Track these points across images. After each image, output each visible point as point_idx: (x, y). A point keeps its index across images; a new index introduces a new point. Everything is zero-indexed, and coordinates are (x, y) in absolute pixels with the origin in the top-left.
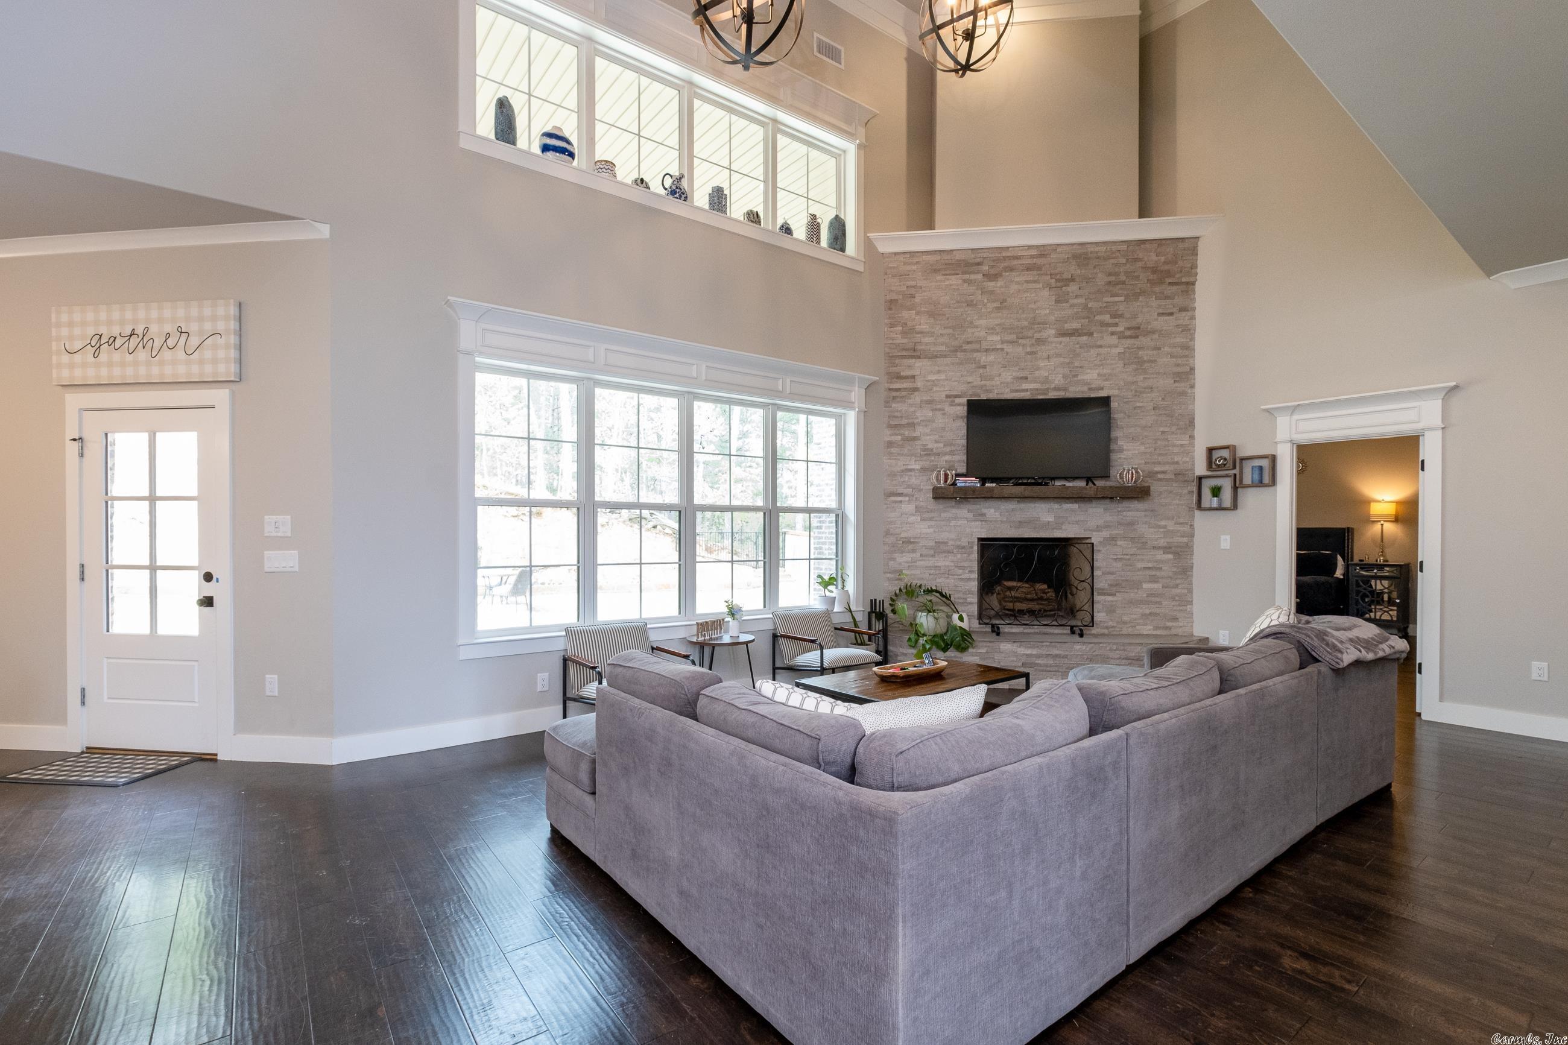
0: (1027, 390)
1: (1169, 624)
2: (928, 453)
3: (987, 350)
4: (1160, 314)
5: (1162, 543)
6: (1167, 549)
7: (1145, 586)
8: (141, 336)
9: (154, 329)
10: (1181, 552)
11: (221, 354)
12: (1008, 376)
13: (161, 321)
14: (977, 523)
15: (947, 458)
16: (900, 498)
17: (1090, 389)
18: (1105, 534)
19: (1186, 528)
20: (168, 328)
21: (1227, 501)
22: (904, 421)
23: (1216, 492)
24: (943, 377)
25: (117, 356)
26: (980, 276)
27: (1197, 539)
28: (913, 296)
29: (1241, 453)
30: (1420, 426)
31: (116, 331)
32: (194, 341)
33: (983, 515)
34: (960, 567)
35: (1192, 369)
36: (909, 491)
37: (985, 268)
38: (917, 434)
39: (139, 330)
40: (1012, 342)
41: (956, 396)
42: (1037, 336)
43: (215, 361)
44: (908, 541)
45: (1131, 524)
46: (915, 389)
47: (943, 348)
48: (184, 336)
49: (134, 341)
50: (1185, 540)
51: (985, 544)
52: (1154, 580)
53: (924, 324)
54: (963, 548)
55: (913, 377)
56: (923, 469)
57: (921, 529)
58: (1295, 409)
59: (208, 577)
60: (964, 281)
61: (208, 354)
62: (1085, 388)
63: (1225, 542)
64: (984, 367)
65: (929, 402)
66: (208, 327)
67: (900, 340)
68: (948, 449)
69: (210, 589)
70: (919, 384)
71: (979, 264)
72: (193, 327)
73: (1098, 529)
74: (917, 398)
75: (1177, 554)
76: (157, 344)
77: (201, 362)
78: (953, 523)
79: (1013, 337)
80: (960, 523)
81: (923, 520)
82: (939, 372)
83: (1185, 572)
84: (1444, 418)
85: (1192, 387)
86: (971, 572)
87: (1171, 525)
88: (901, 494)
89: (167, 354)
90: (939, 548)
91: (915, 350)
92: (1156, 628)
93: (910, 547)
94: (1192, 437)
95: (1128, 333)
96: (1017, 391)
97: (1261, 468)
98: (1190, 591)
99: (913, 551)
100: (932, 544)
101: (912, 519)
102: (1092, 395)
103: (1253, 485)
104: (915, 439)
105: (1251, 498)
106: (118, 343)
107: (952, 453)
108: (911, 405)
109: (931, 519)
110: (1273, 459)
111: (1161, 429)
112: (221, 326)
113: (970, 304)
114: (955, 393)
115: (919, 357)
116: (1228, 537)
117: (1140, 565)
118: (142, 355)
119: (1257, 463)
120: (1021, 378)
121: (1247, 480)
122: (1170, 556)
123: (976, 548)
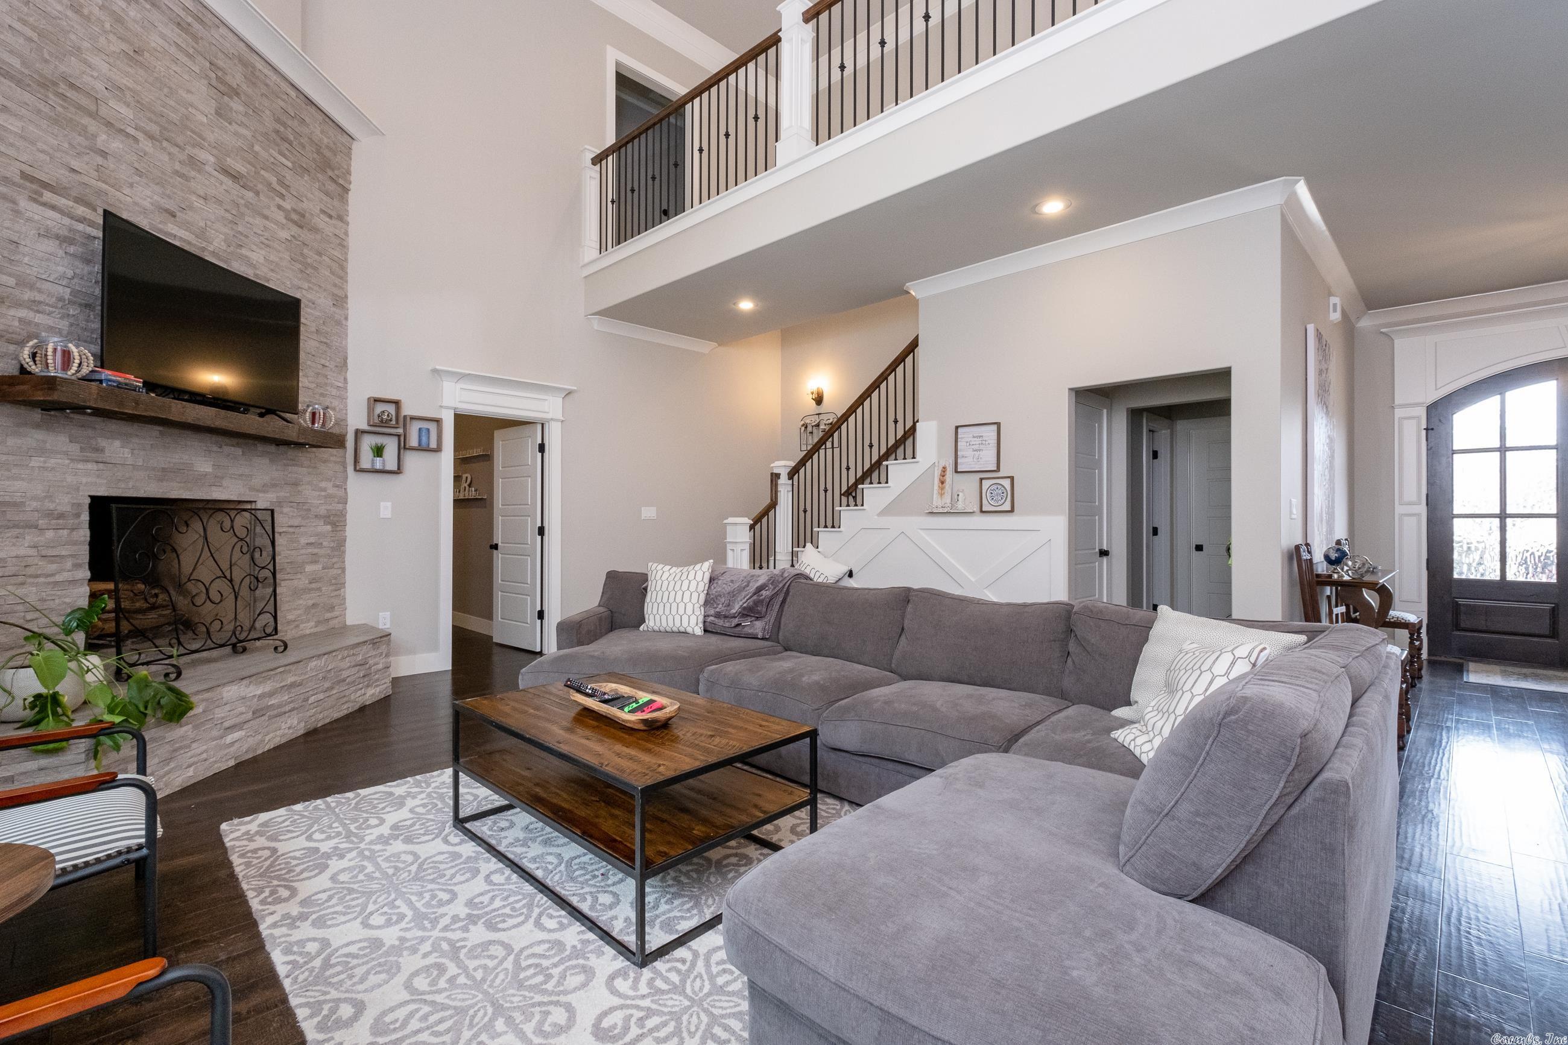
1: (328, 615)
3: (108, 124)
4: (321, 211)
5: (322, 510)
6: (326, 518)
7: (309, 568)
10: (337, 521)
14: (90, 466)
15: (23, 313)
18: (276, 497)
19: (341, 493)
21: (392, 465)
23: (379, 451)
27: (350, 507)
29: (407, 410)
30: (549, 416)
33: (101, 450)
35: (346, 297)
40: (151, 137)
42: (190, 150)
45: (296, 484)
50: (340, 507)
51: (100, 507)
52: (314, 559)
54: (61, 516)
58: (462, 377)
63: (386, 509)
73: (265, 488)
75: (334, 524)
78: (36, 462)
79: (154, 129)
80: (52, 462)
83: (340, 545)
84: (564, 414)
85: (346, 318)
86: (77, 566)
92: (318, 623)
94: (345, 379)
95: (294, 216)
97: (427, 431)
98: (343, 570)
103: (419, 449)
105: (416, 463)
110: (438, 424)
111: (323, 362)
116: (389, 504)
117: (303, 541)
119: (423, 425)
120: (167, 211)
121: (413, 442)
122: (329, 528)
123: (85, 517)
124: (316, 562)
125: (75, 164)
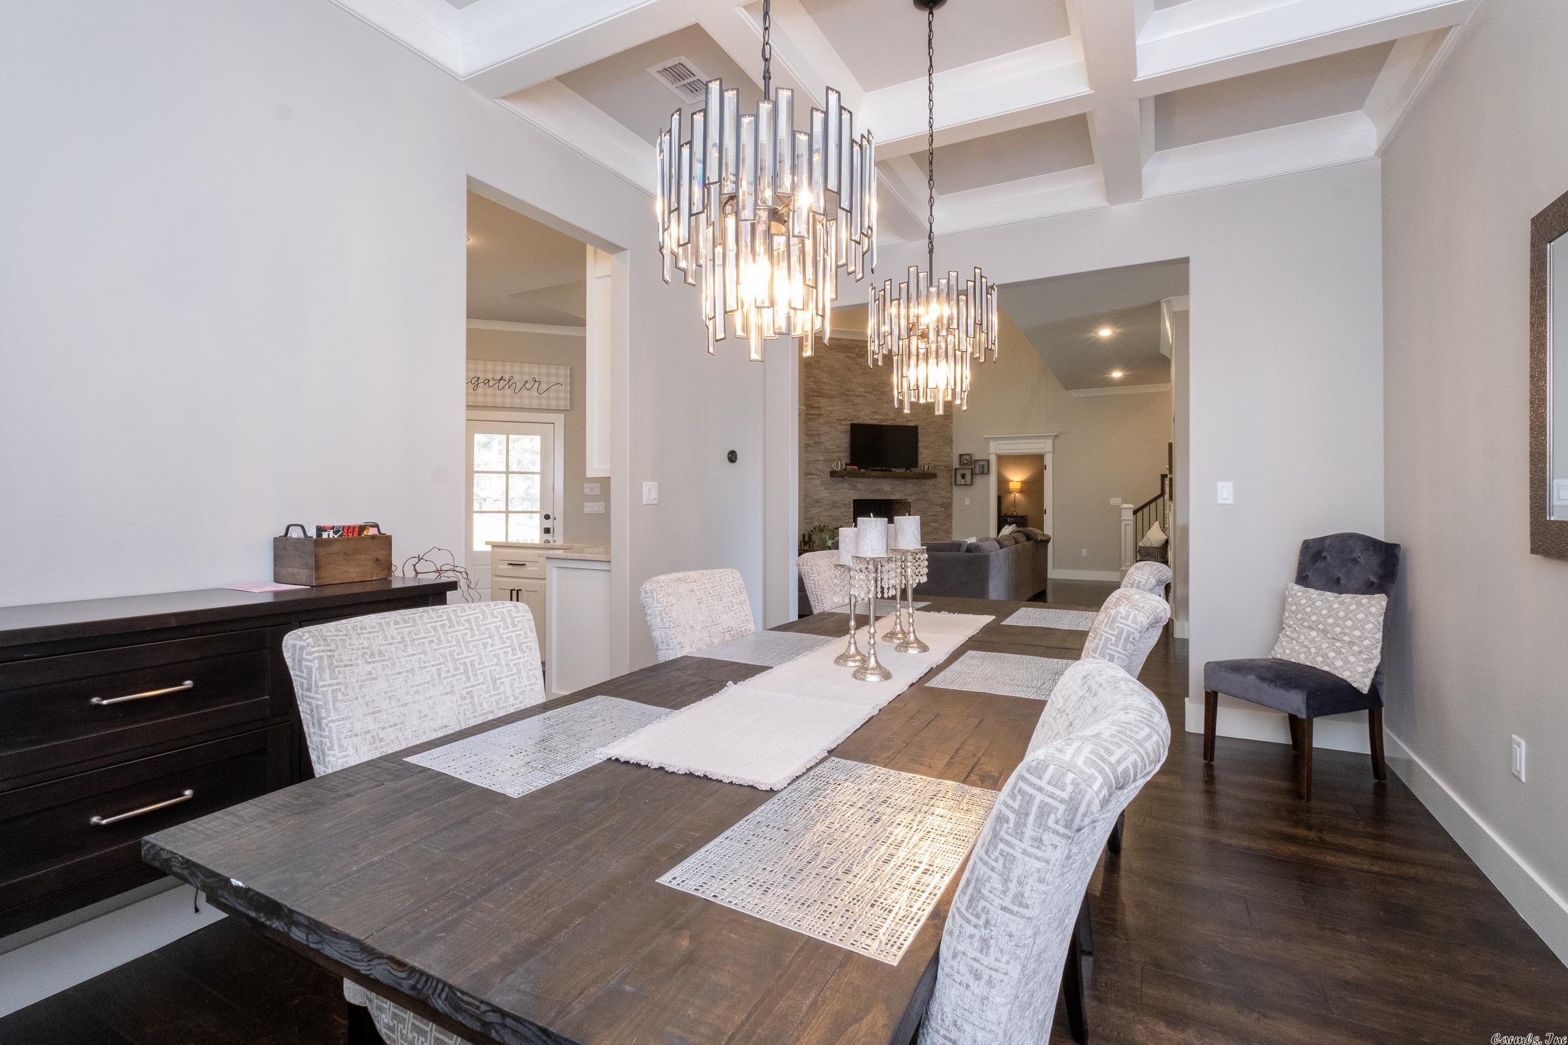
0: (877, 419)
2: (828, 451)
3: (857, 396)
5: (939, 502)
6: (941, 505)
7: (932, 524)
8: (507, 381)
9: (516, 378)
10: (947, 506)
11: (562, 395)
12: (868, 411)
13: (522, 373)
14: (853, 491)
15: (838, 454)
16: (814, 476)
17: (907, 421)
18: (914, 497)
19: (949, 495)
20: (526, 378)
21: (969, 482)
22: (815, 433)
23: (963, 476)
24: (835, 408)
25: (490, 391)
26: (854, 355)
27: (953, 500)
28: (819, 362)
29: (974, 458)
30: (1044, 450)
31: (490, 376)
32: (544, 387)
33: (856, 487)
34: (844, 516)
35: (952, 414)
36: (818, 472)
37: (856, 350)
38: (822, 440)
39: (507, 377)
40: (870, 393)
41: (843, 420)
42: (882, 390)
43: (557, 399)
44: (817, 501)
45: (925, 492)
46: (820, 415)
47: (835, 392)
48: (537, 384)
49: (502, 384)
50: (949, 501)
51: (857, 503)
52: (936, 521)
53: (825, 378)
54: (846, 505)
55: (820, 408)
56: (825, 460)
57: (824, 494)
58: (997, 439)
59: (547, 517)
60: (846, 357)
61: (553, 395)
62: (904, 420)
63: (967, 502)
64: (856, 405)
65: (828, 423)
66: (553, 380)
67: (813, 386)
68: (838, 449)
69: (548, 524)
70: (823, 412)
71: (854, 348)
72: (544, 379)
73: (911, 495)
74: (821, 420)
75: (945, 508)
76: (519, 386)
77: (548, 398)
78: (840, 491)
80: (844, 491)
81: (825, 489)
82: (833, 406)
83: (949, 517)
84: (1053, 448)
85: (952, 423)
86: (850, 518)
87: (943, 493)
88: (813, 474)
89: (525, 393)
90: (834, 505)
91: (820, 393)
93: (819, 504)
94: (952, 448)
96: (872, 419)
97: (983, 466)
98: (951, 526)
99: (820, 507)
100: (830, 502)
101: (819, 488)
102: (908, 424)
103: (980, 474)
104: (820, 443)
105: (979, 480)
106: (491, 383)
107: (839, 452)
108: (819, 424)
109: (829, 489)
110: (988, 461)
111: (938, 444)
112: (561, 380)
113: (849, 369)
114: (842, 418)
115: (822, 397)
116: (969, 499)
117: (929, 514)
118: (508, 392)
119: (981, 463)
121: (977, 471)
122: (943, 509)
123: (852, 505)
124: (936, 522)
125: (845, 411)
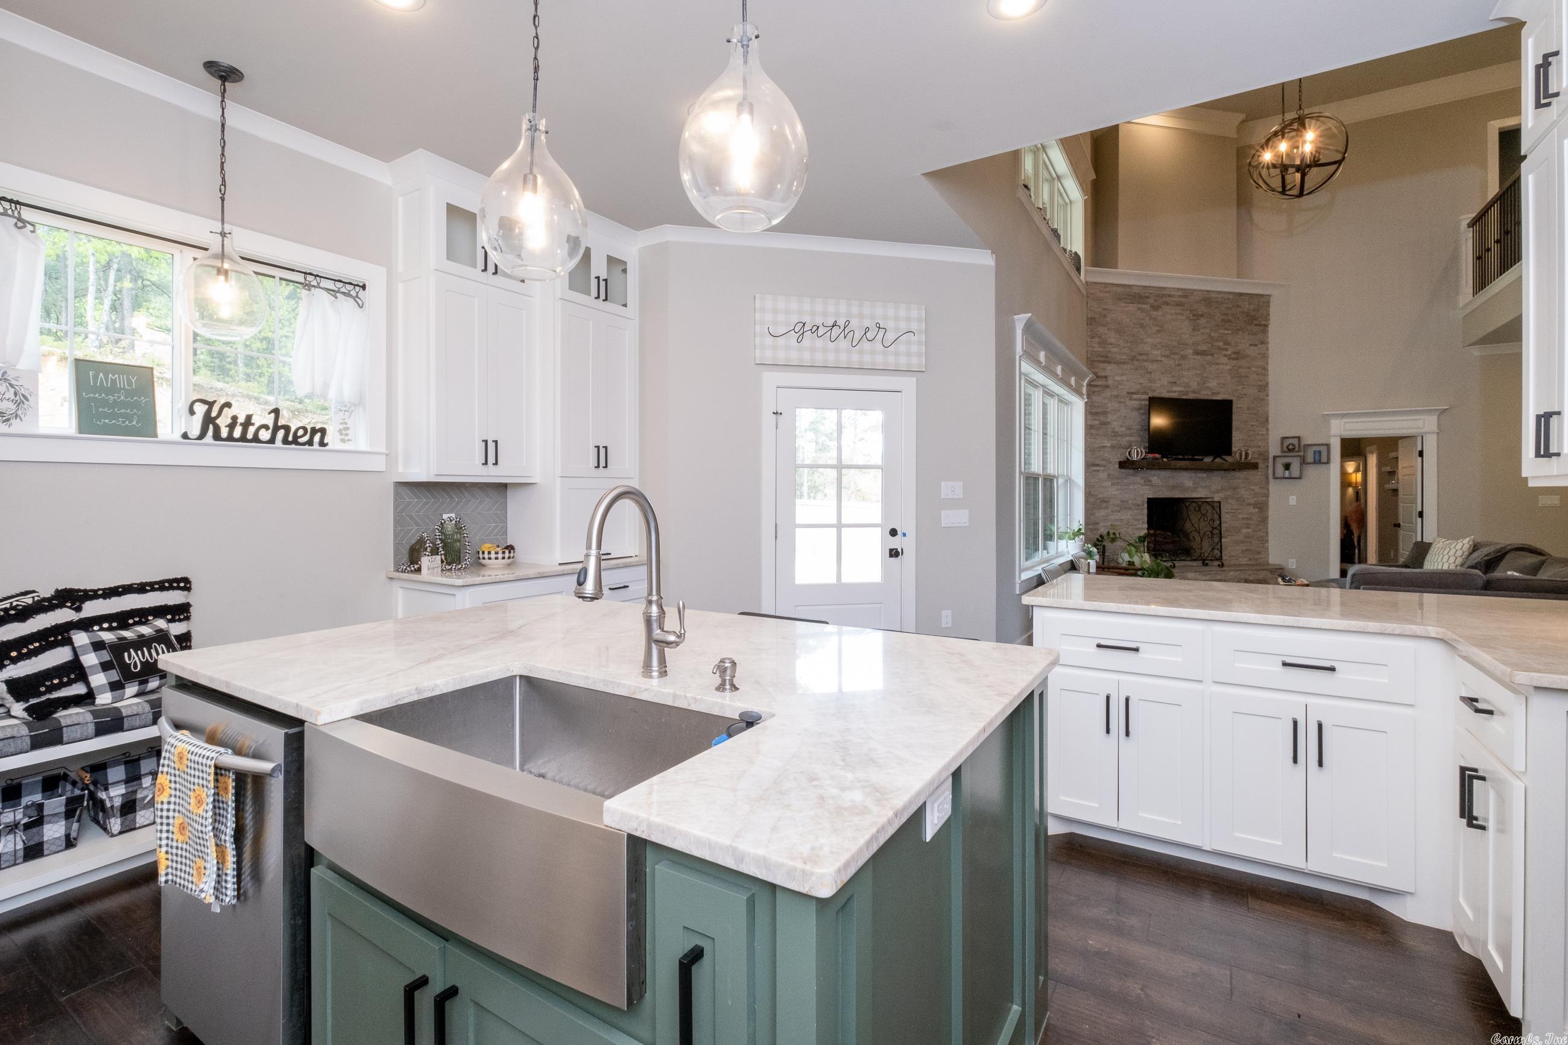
0: (1175, 392)
1: (1256, 557)
2: (1116, 434)
3: (1152, 361)
4: (1251, 345)
5: (1252, 501)
6: (1255, 505)
7: (1244, 531)
8: (842, 328)
9: (854, 323)
10: (1262, 507)
11: (914, 349)
12: (1165, 380)
13: (861, 316)
14: (1147, 487)
15: (1127, 438)
16: (1098, 468)
17: (1213, 393)
18: (1222, 495)
19: (1264, 491)
20: (867, 323)
21: (1295, 474)
22: (1099, 410)
23: (1287, 467)
24: (1124, 378)
25: (819, 343)
26: (1147, 307)
27: (1270, 499)
28: (1105, 316)
29: (1304, 442)
30: (1423, 430)
31: (819, 321)
32: (891, 336)
33: (1150, 481)
34: (1137, 520)
35: (1267, 384)
36: (1103, 462)
37: (1151, 301)
38: (1109, 420)
39: (841, 322)
40: (1166, 356)
41: (1133, 393)
42: (1182, 353)
43: (909, 354)
44: (1104, 501)
45: (1235, 488)
46: (1107, 387)
47: (1125, 357)
48: (882, 332)
49: (836, 331)
50: (1264, 499)
51: (1150, 501)
52: (1248, 526)
53: (1112, 337)
54: (1139, 505)
55: (1106, 377)
56: (1113, 447)
57: (1112, 491)
58: (1343, 416)
59: (893, 532)
60: (1139, 309)
61: (902, 348)
62: (1210, 393)
63: (1293, 500)
64: (1150, 373)
65: (1116, 397)
66: (903, 326)
67: (1097, 349)
68: (1128, 432)
69: (895, 542)
70: (1110, 382)
71: (1148, 297)
72: (890, 325)
73: (1218, 491)
74: (1108, 393)
75: (1260, 508)
76: (858, 336)
77: (897, 354)
78: (1132, 487)
79: (1168, 353)
80: (1136, 487)
81: (1113, 484)
82: (1123, 374)
83: (1264, 520)
84: (1439, 426)
85: (1267, 395)
86: (1143, 523)
87: (1257, 489)
88: (1098, 465)
89: (866, 345)
90: (1123, 506)
91: (1107, 357)
92: (1250, 560)
93: (1104, 505)
94: (1267, 430)
95: (1233, 356)
96: (1171, 392)
97: (1320, 452)
99: (1106, 508)
100: (1118, 502)
101: (1106, 483)
102: (1214, 398)
103: (1315, 462)
104: (1106, 424)
105: (1313, 473)
106: (821, 331)
107: (1131, 435)
108: (1104, 398)
109: (1118, 484)
110: (1328, 446)
111: (1251, 423)
112: (914, 326)
113: (1142, 326)
114: (1132, 391)
115: (1110, 363)
116: (1295, 497)
117: (1241, 516)
118: (843, 344)
119: (1317, 448)
120: (1172, 383)
121: (1310, 459)
122: (1257, 510)
123: (1146, 505)
124: (1249, 528)
125: (1142, 381)
